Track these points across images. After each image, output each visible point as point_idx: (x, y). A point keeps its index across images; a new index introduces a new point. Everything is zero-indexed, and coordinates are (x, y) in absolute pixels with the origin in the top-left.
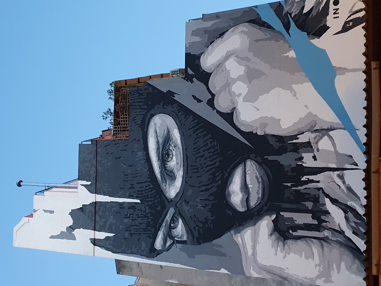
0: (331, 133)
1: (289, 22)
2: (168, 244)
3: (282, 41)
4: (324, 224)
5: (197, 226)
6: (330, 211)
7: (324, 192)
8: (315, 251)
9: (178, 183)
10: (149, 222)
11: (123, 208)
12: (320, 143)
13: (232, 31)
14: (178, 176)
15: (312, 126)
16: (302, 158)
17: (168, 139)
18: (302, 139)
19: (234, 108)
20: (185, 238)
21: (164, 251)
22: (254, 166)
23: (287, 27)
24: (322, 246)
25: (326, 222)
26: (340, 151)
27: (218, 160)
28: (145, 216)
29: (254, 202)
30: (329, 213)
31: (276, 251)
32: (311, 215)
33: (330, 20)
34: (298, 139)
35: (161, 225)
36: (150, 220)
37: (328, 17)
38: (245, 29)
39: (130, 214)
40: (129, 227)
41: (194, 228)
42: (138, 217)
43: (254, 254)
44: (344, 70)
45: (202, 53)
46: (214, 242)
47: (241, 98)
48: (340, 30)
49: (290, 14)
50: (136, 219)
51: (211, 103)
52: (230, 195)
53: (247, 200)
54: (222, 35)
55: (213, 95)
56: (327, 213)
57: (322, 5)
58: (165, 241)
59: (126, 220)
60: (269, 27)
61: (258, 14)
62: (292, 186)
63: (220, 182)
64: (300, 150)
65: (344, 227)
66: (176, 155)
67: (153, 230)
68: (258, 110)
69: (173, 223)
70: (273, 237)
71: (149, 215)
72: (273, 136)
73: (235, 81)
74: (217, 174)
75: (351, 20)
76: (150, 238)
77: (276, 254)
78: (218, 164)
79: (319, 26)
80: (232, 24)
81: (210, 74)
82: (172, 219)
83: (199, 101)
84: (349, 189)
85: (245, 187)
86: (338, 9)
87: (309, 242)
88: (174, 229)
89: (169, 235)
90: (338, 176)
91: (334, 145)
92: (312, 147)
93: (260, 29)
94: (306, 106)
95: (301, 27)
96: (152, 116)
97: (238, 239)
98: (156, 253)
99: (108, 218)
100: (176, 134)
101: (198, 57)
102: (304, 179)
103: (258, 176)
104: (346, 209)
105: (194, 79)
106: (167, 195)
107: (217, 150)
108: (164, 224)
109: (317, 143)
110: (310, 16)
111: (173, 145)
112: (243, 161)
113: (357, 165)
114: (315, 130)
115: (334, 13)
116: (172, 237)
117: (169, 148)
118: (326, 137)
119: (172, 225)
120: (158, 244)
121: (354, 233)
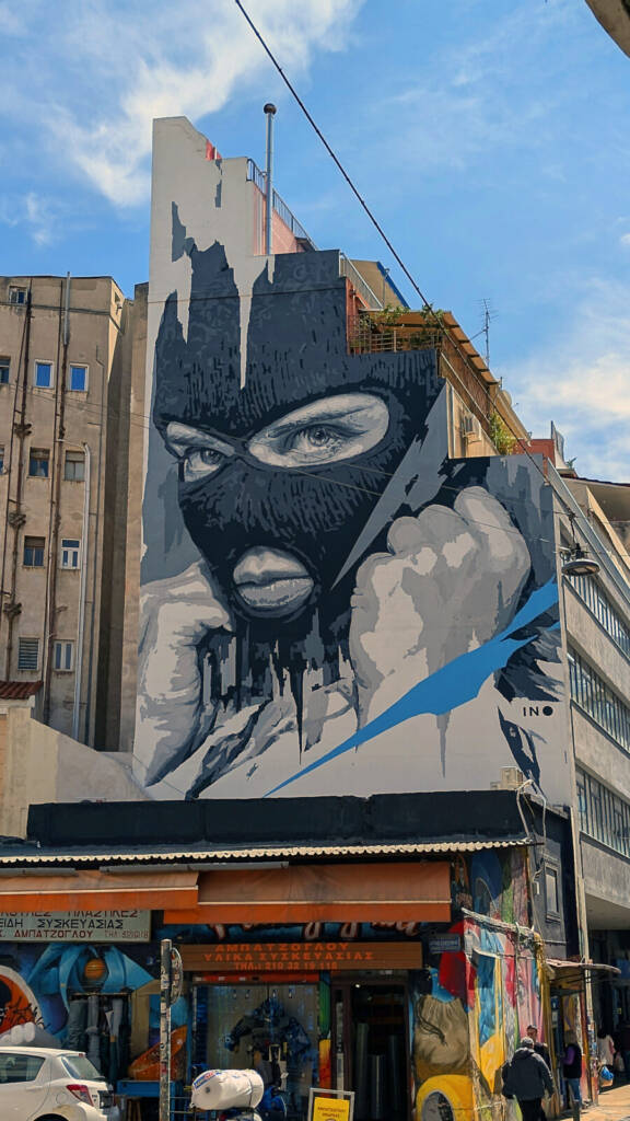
0: (352, 710)
1: (525, 638)
2: (177, 448)
3: (495, 628)
4: (222, 704)
5: (208, 499)
6: (240, 713)
7: (267, 703)
8: (183, 693)
9: (275, 460)
10: (209, 409)
11: (231, 355)
12: (337, 694)
13: (519, 541)
14: (285, 458)
15: (363, 681)
16: (316, 668)
17: (347, 434)
18: (344, 668)
19: (394, 553)
20: (188, 478)
21: (166, 442)
22: (302, 593)
23: (517, 635)
24: (191, 703)
25: (225, 708)
26: (326, 725)
27: (312, 530)
28: (219, 399)
29: (249, 594)
30: (237, 712)
31: (179, 634)
32: (234, 685)
33: (522, 702)
34: (345, 660)
35: (206, 431)
36: (213, 410)
37: (527, 699)
38: (521, 563)
39: (220, 370)
40: (199, 369)
41: (204, 494)
42: (216, 387)
43: (173, 599)
44: (443, 726)
45: (487, 488)
46: (186, 531)
47: (411, 565)
48: (505, 719)
49: (536, 640)
50: (213, 381)
51: (405, 510)
52: (258, 553)
53: (251, 584)
54: (515, 523)
55: (416, 514)
56: (238, 708)
57: (545, 690)
58: (181, 442)
59: (210, 363)
60: (521, 605)
61: (542, 585)
62: (274, 655)
63: (277, 535)
64: (327, 665)
65: (219, 734)
66: (320, 453)
67: (198, 417)
68: (390, 594)
69: (210, 454)
70: (199, 629)
71: (222, 408)
72: (349, 621)
73: (438, 551)
74: (290, 530)
75: (518, 733)
76: (185, 413)
77: (175, 633)
78: (306, 530)
79: (513, 686)
80: (530, 540)
81: (450, 504)
82: (216, 452)
83: (408, 488)
84: (273, 740)
85: (270, 578)
86: (537, 714)
87: (196, 683)
88: (202, 457)
89: (192, 448)
90: (291, 723)
91: (336, 715)
92: (332, 682)
93: (517, 591)
94: (393, 671)
95: (516, 659)
96: (386, 400)
97: (193, 571)
98: (162, 427)
99: (213, 325)
100: (354, 449)
101: (481, 482)
102: (286, 672)
103: (288, 600)
104: (245, 735)
105: (444, 477)
106: (255, 439)
107: (328, 527)
108: (207, 437)
109: (338, 690)
110: (531, 671)
111: (336, 444)
112: (311, 574)
113: (307, 749)
114: (357, 687)
115: (531, 709)
116: (188, 453)
117: (330, 437)
118: (347, 703)
119: (207, 453)
120: (176, 430)
121: (212, 747)
